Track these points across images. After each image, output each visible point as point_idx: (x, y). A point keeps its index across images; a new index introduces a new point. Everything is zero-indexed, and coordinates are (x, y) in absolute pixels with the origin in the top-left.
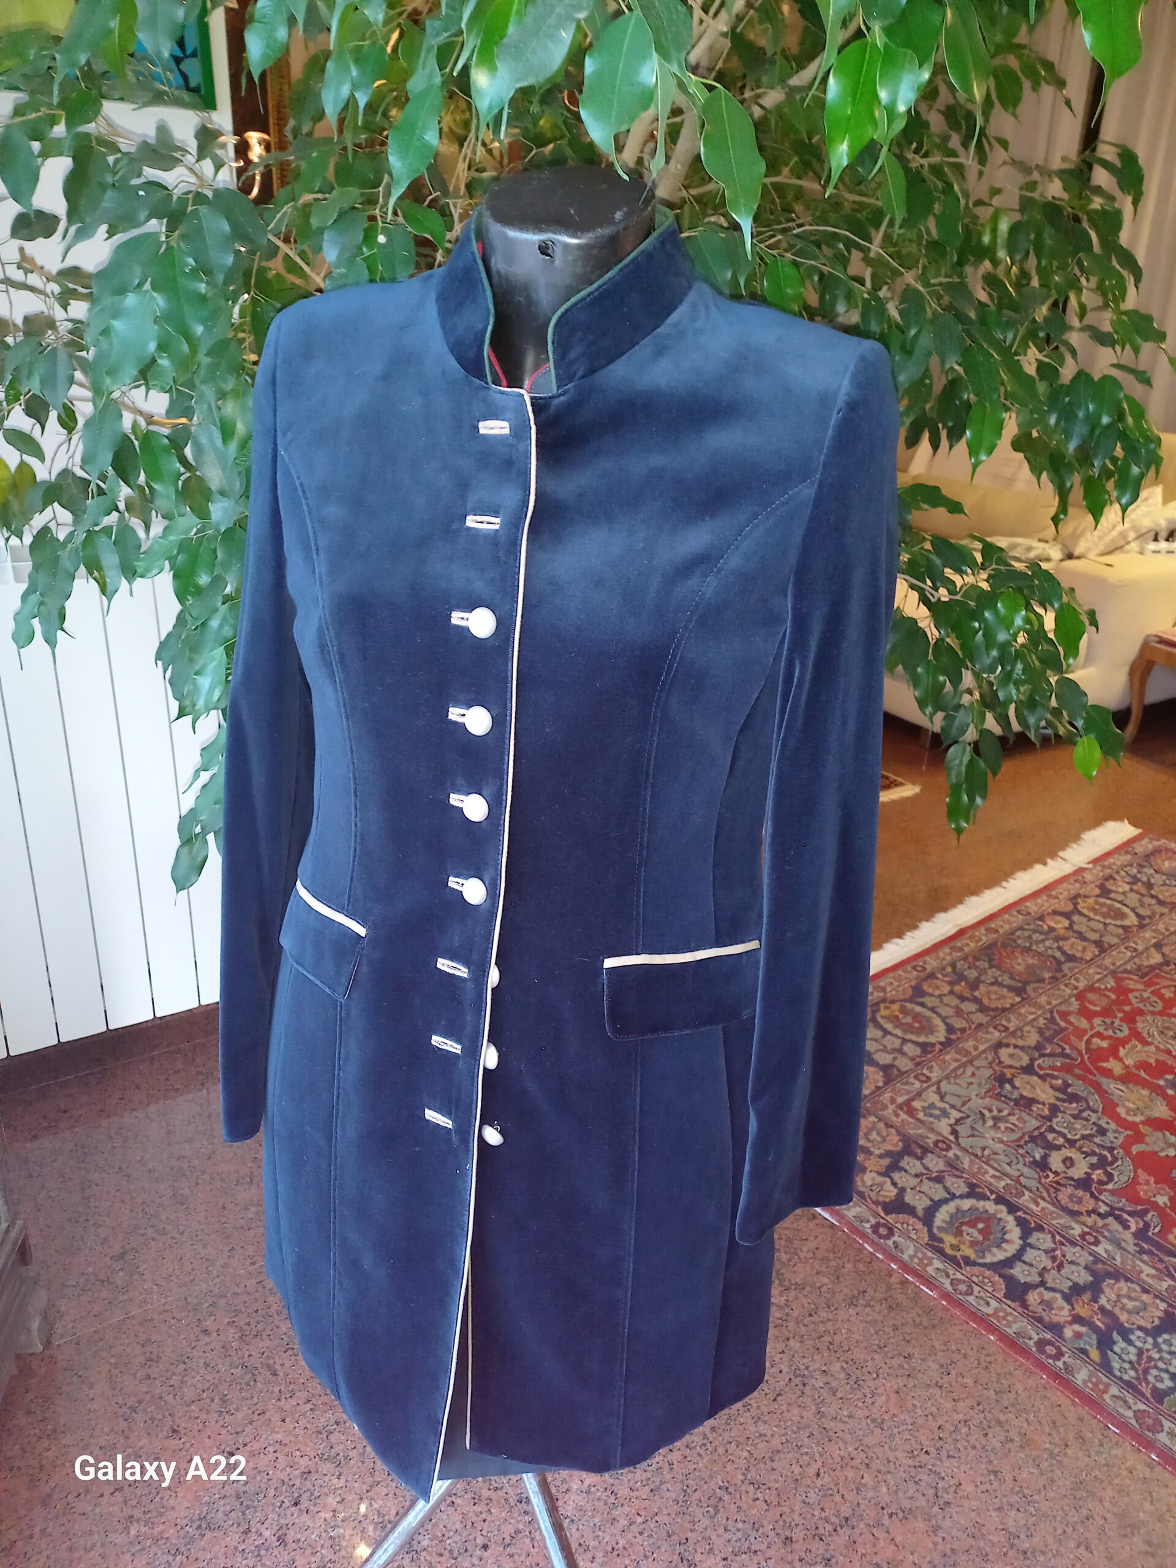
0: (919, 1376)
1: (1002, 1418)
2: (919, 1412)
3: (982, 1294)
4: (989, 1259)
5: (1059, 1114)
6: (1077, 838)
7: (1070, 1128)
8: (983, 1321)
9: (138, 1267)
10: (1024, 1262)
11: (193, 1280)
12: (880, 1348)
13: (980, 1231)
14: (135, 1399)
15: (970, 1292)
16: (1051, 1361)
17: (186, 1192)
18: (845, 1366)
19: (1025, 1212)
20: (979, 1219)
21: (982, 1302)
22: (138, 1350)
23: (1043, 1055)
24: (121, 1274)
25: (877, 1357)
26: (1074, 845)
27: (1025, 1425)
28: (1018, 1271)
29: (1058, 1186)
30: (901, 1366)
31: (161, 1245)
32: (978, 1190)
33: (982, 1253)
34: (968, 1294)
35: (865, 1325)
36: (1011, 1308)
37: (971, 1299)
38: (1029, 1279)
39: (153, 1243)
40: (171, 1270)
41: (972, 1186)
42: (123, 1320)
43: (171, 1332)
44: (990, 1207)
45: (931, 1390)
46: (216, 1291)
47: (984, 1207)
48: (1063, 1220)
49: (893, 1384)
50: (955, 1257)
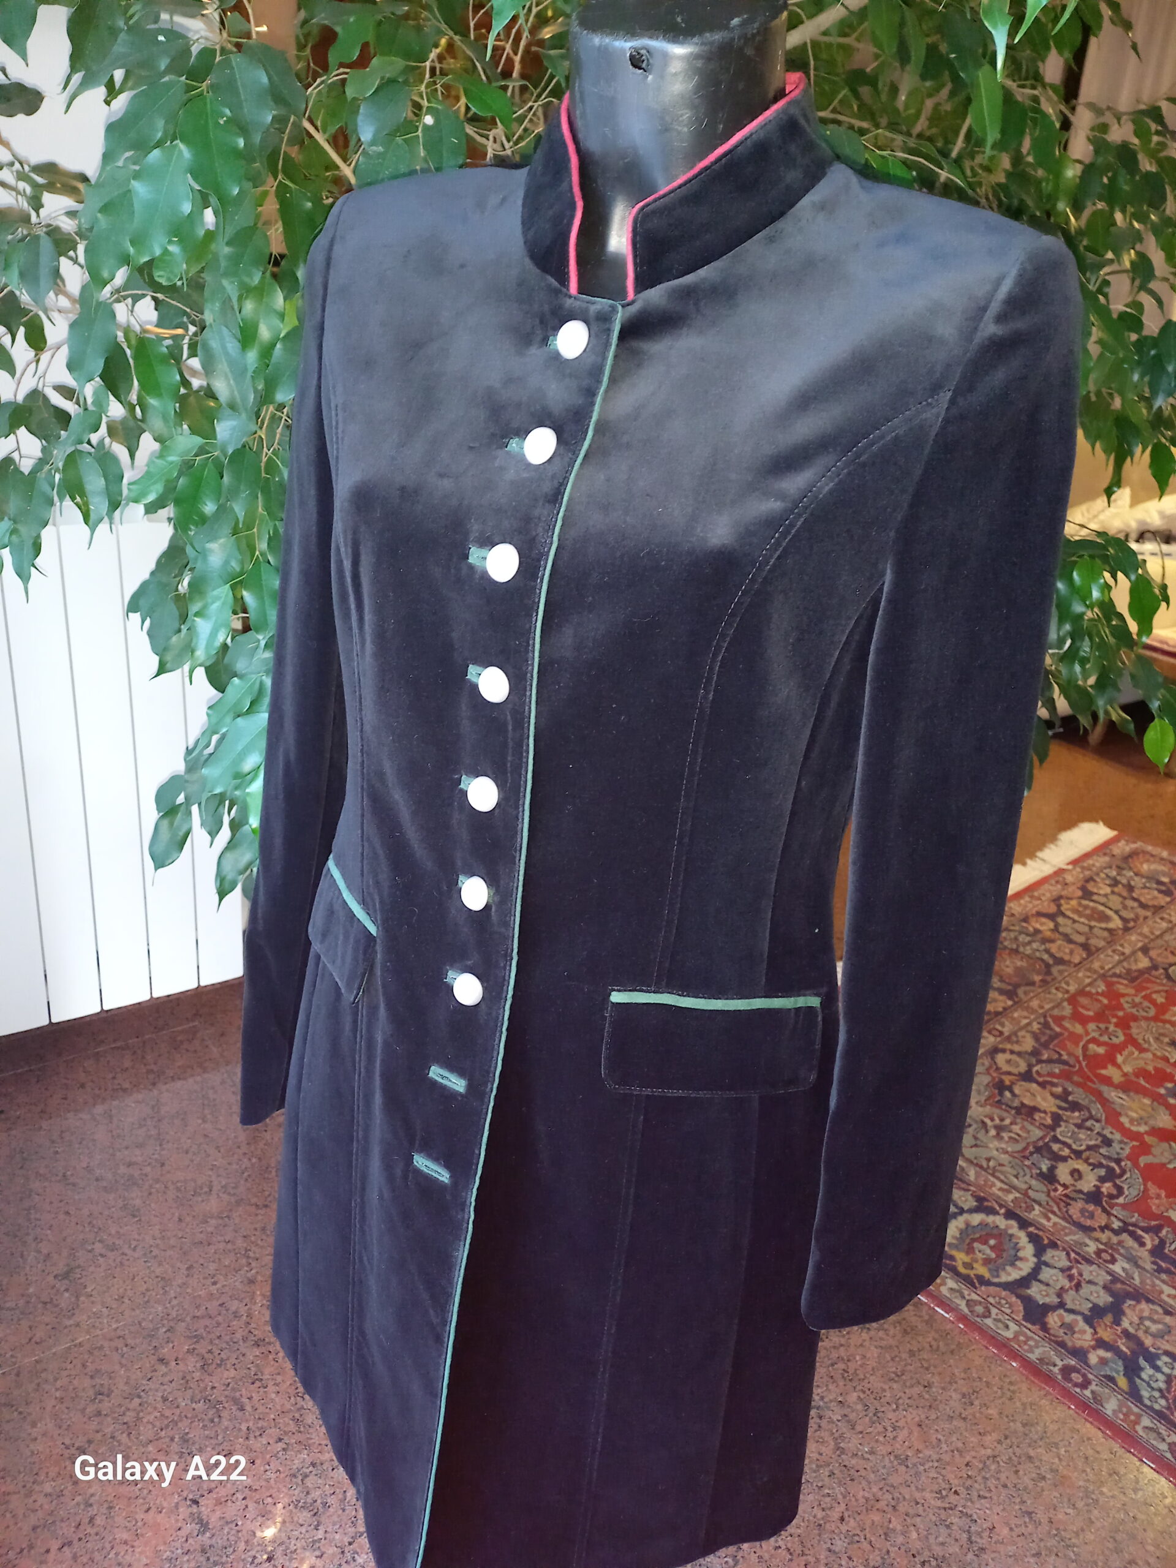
0: (941, 1407)
1: (1032, 1453)
2: (944, 1446)
3: (1000, 1317)
4: (1004, 1278)
5: (1062, 1123)
6: (1053, 839)
7: (1074, 1136)
8: (1003, 1345)
9: (85, 1288)
10: (1040, 1281)
11: (148, 1301)
12: (898, 1376)
13: (992, 1248)
15: (987, 1314)
16: (1078, 1390)
17: (138, 1202)
18: (862, 1396)
19: (1037, 1228)
20: (990, 1236)
21: (1000, 1325)
22: (87, 1382)
23: (1040, 1062)
24: (66, 1295)
25: (895, 1386)
26: (1052, 846)
27: (1056, 1460)
28: (1035, 1291)
29: (1067, 1200)
30: (920, 1396)
31: (111, 1262)
32: (986, 1204)
33: (996, 1272)
34: (986, 1317)
35: (879, 1350)
36: (1031, 1331)
37: (989, 1322)
38: (1047, 1300)
39: (101, 1260)
40: (121, 1290)
41: (980, 1200)
42: (70, 1348)
43: (124, 1361)
44: (1000, 1222)
45: (955, 1423)
46: (174, 1314)
47: (994, 1222)
48: (1074, 1237)
49: (914, 1415)
50: (968, 1276)
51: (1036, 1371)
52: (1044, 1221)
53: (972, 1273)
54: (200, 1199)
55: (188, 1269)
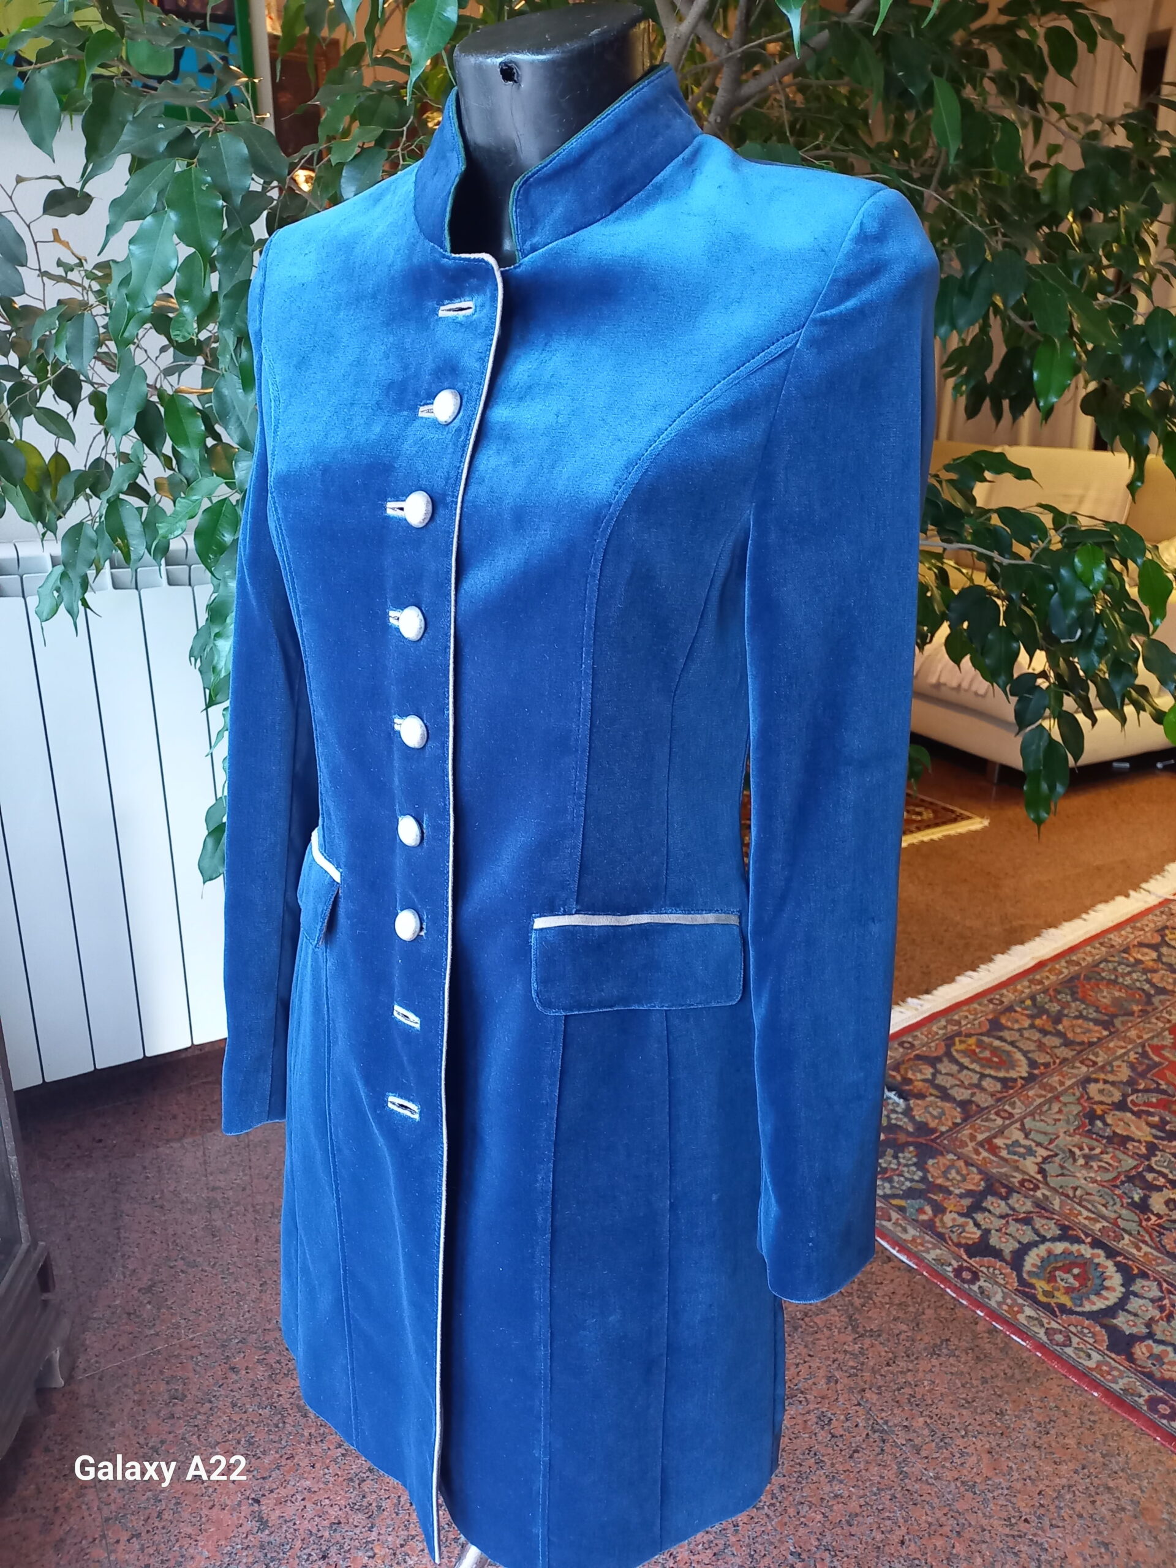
0: (1014, 1435)
1: (1111, 1484)
6: (1160, 870)
7: (1170, 1165)
9: (166, 1300)
11: (223, 1314)
12: (968, 1402)
13: (1075, 1277)
14: (159, 1440)
15: (1068, 1343)
16: (1163, 1421)
18: (929, 1421)
20: (1074, 1264)
22: (163, 1387)
24: (149, 1307)
25: (964, 1412)
26: (1158, 877)
29: (1161, 1229)
30: (991, 1423)
31: (191, 1277)
32: (1071, 1232)
35: (949, 1376)
37: (1069, 1351)
41: (1064, 1228)
42: (148, 1355)
45: (1028, 1451)
46: (247, 1327)
47: (1078, 1251)
48: (1168, 1267)
49: (984, 1443)
50: (1049, 1304)
51: (1120, 1402)
52: (1135, 1252)
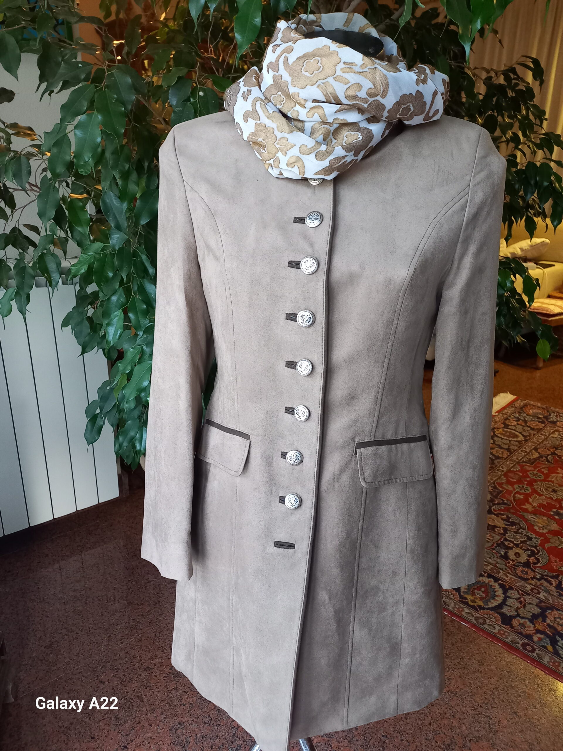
0: (469, 667)
2: (473, 685)
3: (491, 623)
4: (490, 605)
5: (508, 532)
8: (493, 636)
10: (507, 605)
13: (483, 592)
16: (530, 654)
19: (503, 581)
20: (482, 586)
21: (492, 627)
23: (494, 504)
27: (525, 687)
28: (505, 610)
29: (515, 567)
31: (71, 638)
33: (486, 603)
34: (484, 624)
36: (506, 628)
37: (486, 626)
38: (511, 614)
39: (66, 637)
40: (78, 651)
42: (56, 680)
43: (83, 684)
44: (486, 580)
50: (474, 606)
51: (510, 647)
52: (506, 578)
53: (475, 604)
54: (110, 604)
55: (108, 637)
